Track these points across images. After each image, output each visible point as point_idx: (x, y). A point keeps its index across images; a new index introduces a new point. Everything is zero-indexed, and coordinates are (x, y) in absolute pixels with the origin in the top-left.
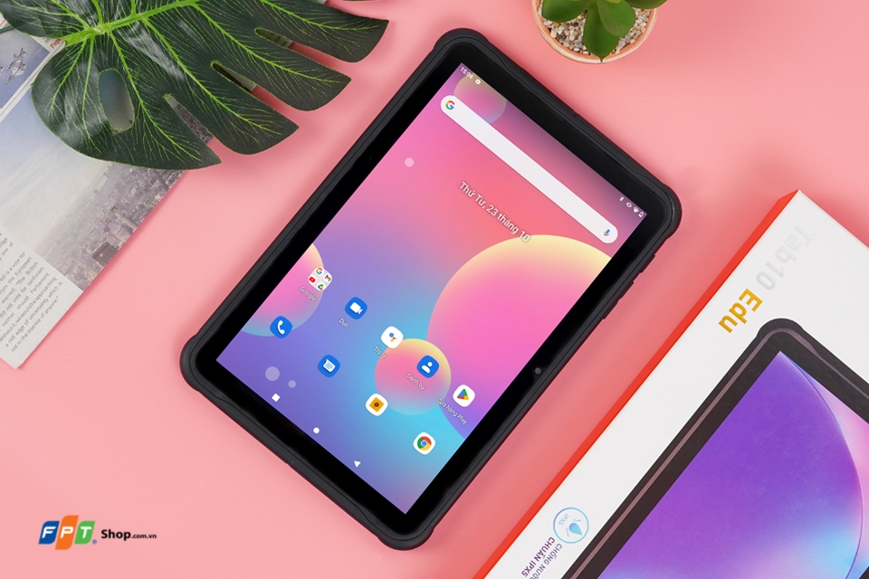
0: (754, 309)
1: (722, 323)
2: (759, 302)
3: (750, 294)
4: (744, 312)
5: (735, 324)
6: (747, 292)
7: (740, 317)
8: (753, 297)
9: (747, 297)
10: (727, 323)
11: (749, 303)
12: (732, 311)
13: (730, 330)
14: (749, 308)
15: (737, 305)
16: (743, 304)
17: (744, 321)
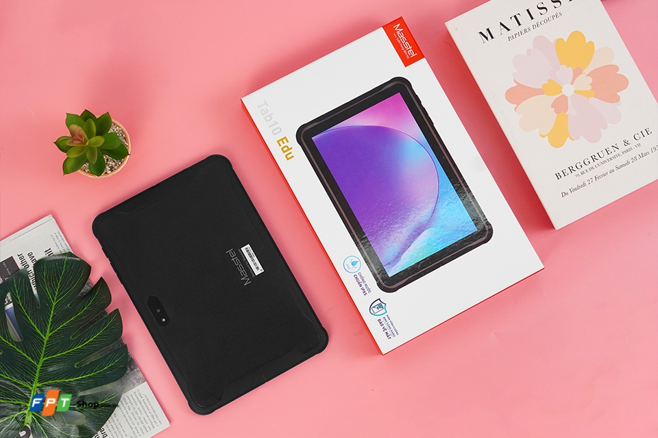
0: (288, 142)
1: (288, 159)
2: (285, 138)
3: (280, 140)
4: (287, 147)
5: (291, 153)
6: (278, 142)
7: (288, 149)
8: (282, 140)
9: (281, 142)
10: (289, 156)
11: (284, 143)
12: (284, 152)
13: (293, 157)
14: (286, 144)
15: (282, 149)
16: (283, 145)
17: (291, 148)
